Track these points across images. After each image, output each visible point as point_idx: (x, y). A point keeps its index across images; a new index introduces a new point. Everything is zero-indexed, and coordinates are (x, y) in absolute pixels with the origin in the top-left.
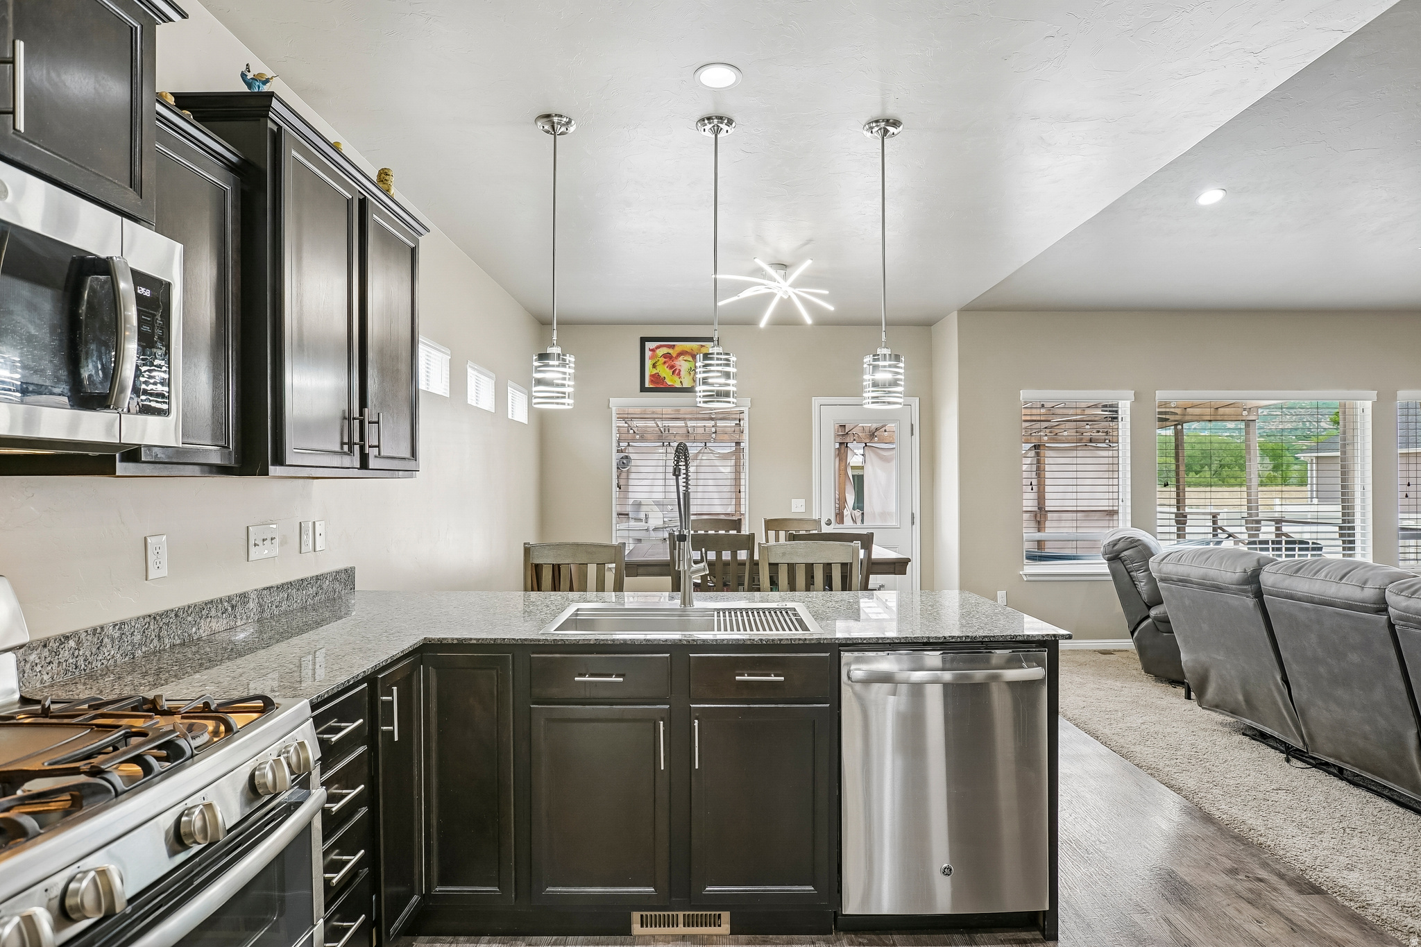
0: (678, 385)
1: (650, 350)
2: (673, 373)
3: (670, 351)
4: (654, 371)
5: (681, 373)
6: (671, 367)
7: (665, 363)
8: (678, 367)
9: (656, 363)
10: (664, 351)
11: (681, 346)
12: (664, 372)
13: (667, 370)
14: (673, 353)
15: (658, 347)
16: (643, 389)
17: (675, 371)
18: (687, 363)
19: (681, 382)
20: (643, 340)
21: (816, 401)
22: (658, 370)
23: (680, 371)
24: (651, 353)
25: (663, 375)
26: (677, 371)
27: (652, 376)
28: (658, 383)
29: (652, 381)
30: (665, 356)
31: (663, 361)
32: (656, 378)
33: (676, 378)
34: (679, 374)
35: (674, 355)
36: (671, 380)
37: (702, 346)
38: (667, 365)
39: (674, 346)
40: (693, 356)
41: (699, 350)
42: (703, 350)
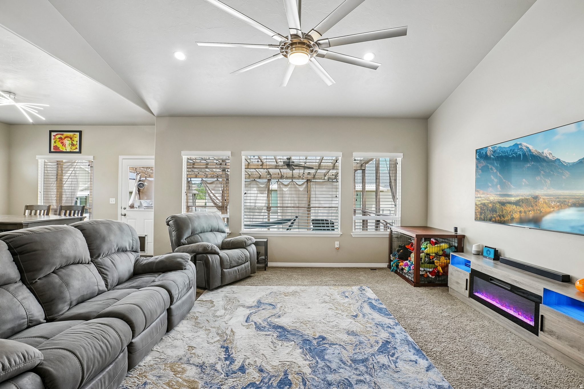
0: (65, 150)
1: (54, 136)
2: (63, 145)
3: (62, 136)
4: (55, 145)
5: (66, 145)
6: (62, 143)
8: (65, 143)
9: (56, 141)
10: (59, 136)
11: (66, 134)
12: (59, 145)
13: (60, 144)
14: (63, 137)
15: (57, 135)
16: (50, 152)
17: (63, 144)
18: (68, 141)
19: (66, 149)
20: (51, 132)
21: (121, 157)
22: (57, 144)
23: (65, 144)
24: (54, 137)
25: (58, 146)
26: (64, 145)
27: (54, 146)
28: (56, 149)
29: (54, 149)
30: (59, 138)
31: (59, 140)
32: (56, 147)
33: (64, 147)
34: (65, 146)
36: (62, 148)
37: (74, 134)
38: (60, 142)
39: (63, 134)
40: (71, 139)
41: (73, 136)
42: (75, 136)
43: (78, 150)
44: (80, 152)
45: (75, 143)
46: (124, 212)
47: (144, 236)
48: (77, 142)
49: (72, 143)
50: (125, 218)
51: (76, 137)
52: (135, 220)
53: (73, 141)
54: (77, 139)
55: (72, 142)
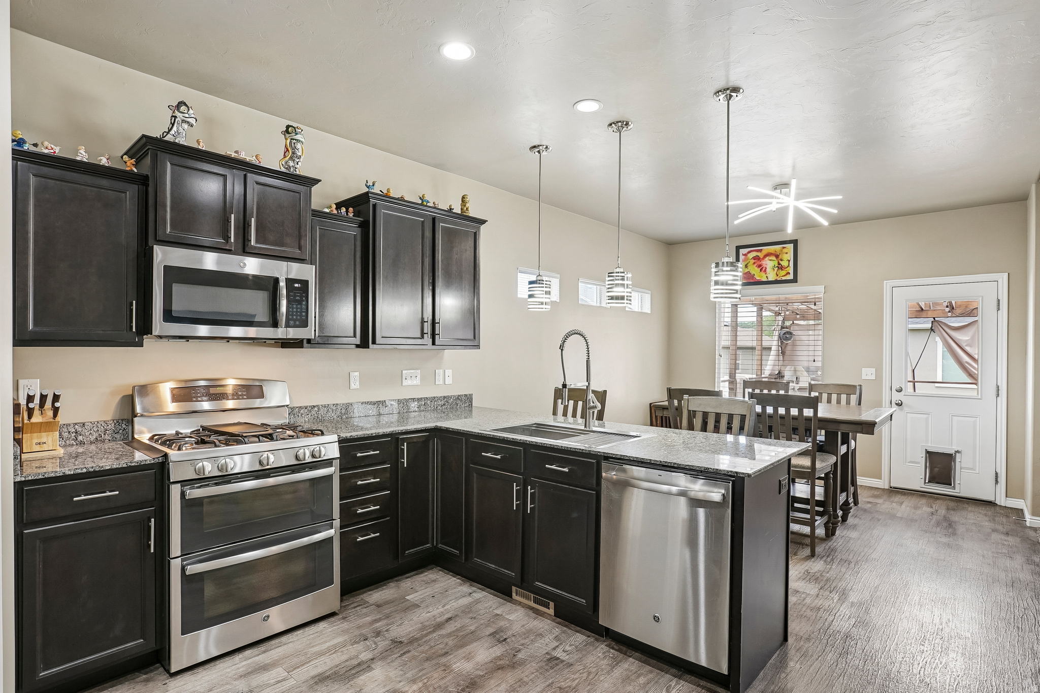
0: (764, 279)
1: (743, 255)
2: (761, 270)
3: (759, 254)
4: (746, 271)
5: (767, 270)
6: (759, 266)
7: (754, 263)
8: (764, 266)
9: (747, 265)
10: (754, 254)
11: (766, 249)
12: (754, 270)
13: (756, 268)
14: (760, 255)
15: (749, 252)
17: (762, 269)
18: (771, 262)
19: (767, 277)
20: (738, 248)
21: (888, 284)
22: (749, 269)
23: (766, 268)
24: (744, 257)
25: (753, 272)
26: (764, 269)
27: (744, 275)
28: (749, 279)
29: (744, 279)
30: (754, 258)
31: (753, 262)
32: (748, 276)
33: (763, 274)
34: (765, 271)
35: (761, 257)
36: (760, 276)
37: (784, 248)
38: (756, 265)
39: (761, 250)
40: (777, 256)
41: (782, 251)
42: (785, 250)
43: (791, 277)
44: (795, 280)
45: (784, 263)
46: (897, 397)
47: (952, 452)
48: (789, 261)
49: (779, 264)
50: (902, 410)
51: (786, 253)
52: (927, 415)
53: (782, 260)
54: (788, 256)
55: (778, 262)
